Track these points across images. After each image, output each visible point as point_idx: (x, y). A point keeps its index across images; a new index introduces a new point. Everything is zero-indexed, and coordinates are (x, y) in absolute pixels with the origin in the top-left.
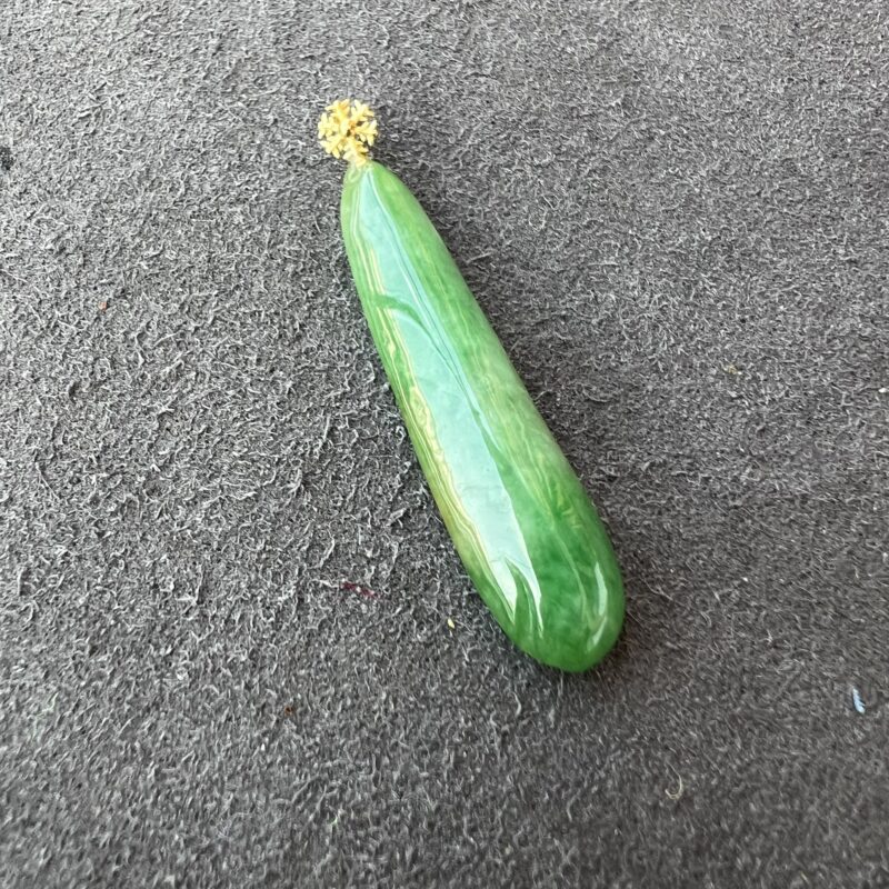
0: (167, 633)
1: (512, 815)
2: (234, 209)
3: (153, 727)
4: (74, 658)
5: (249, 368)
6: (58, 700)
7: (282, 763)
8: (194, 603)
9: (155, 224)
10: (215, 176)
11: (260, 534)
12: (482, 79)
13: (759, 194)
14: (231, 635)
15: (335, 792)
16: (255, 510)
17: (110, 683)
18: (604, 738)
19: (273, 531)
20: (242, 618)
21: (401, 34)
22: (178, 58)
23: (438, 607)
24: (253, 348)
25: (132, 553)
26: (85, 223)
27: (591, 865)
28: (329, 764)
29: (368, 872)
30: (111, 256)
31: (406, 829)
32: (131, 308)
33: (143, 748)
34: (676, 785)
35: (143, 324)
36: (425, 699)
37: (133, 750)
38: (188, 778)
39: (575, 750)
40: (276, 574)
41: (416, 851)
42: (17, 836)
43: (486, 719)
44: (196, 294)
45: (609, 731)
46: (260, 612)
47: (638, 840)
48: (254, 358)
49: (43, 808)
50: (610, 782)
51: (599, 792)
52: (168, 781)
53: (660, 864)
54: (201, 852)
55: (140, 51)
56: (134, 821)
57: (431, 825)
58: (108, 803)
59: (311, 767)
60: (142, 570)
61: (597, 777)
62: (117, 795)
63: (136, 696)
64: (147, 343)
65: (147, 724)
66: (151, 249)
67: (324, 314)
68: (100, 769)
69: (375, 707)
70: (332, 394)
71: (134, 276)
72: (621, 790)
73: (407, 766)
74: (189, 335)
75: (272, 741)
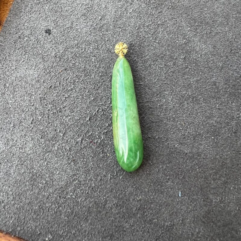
0: (55, 139)
1: (107, 192)
2: (93, 58)
3: (48, 155)
4: (37, 138)
5: (86, 93)
6: (33, 145)
7: (69, 169)
8: (62, 135)
9: (76, 56)
10: (91, 49)
11: (78, 126)
12: (155, 43)
13: (205, 88)
14: (67, 143)
15: (77, 177)
16: (78, 121)
17: (43, 145)
18: (129, 184)
19: (81, 126)
20: (70, 141)
21: (141, 27)
22: (92, 19)
23: (107, 151)
24: (88, 89)
25: (53, 122)
26: (62, 52)
27: (118, 205)
28: (78, 172)
29: (79, 192)
30: (65, 61)
31: (88, 188)
32: (66, 73)
33: (46, 158)
34: (139, 197)
35: (68, 77)
36: (99, 167)
37: (44, 158)
38: (52, 166)
39: (123, 185)
40: (79, 135)
41: (88, 192)
42: (20, 166)
43: (109, 174)
44: (80, 74)
45: (131, 184)
46: (74, 141)
47: (128, 204)
48: (87, 91)
49: (25, 163)
50: (127, 192)
51: (125, 193)
52: (48, 166)
53: (131, 209)
54: (51, 179)
55: (84, 15)
56: (41, 170)
57: (92, 189)
58: (37, 166)
59: (74, 172)
60: (54, 126)
61: (125, 191)
62: (39, 165)
63: (47, 149)
64: (67, 81)
65: (47, 154)
66: (74, 61)
67: (104, 86)
68: (37, 159)
69: (89, 165)
70: (100, 103)
71: (69, 66)
72: (129, 194)
73: (91, 177)
74: (76, 82)
75: (69, 165)
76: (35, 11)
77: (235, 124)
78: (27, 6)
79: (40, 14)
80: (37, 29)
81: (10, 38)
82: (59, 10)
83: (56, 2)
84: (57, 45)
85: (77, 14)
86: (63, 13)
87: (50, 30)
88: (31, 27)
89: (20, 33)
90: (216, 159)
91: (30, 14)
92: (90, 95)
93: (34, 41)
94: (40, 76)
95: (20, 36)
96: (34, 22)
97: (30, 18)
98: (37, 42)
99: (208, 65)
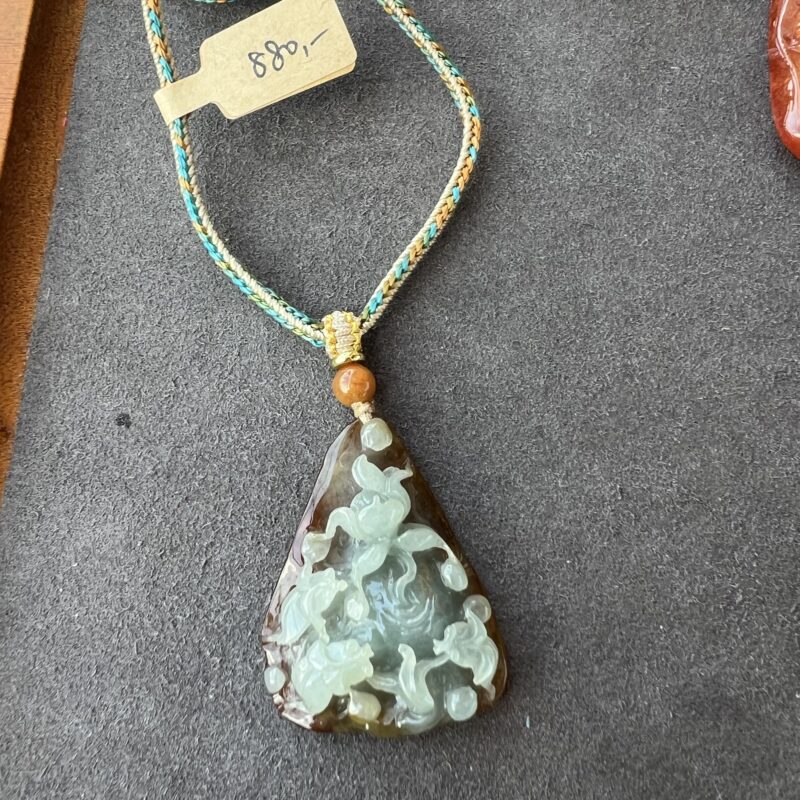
76: (80, 381)
77: (612, 513)
78: (60, 373)
79: (93, 383)
80: (97, 422)
81: (38, 462)
82: (136, 362)
84: (152, 447)
85: (180, 359)
86: (147, 366)
87: (128, 416)
88: (80, 422)
89: (58, 444)
90: (589, 610)
91: (72, 391)
92: (259, 543)
93: (97, 454)
94: (131, 534)
95: (59, 450)
96: (86, 407)
97: (74, 399)
98: (105, 454)
99: (512, 391)
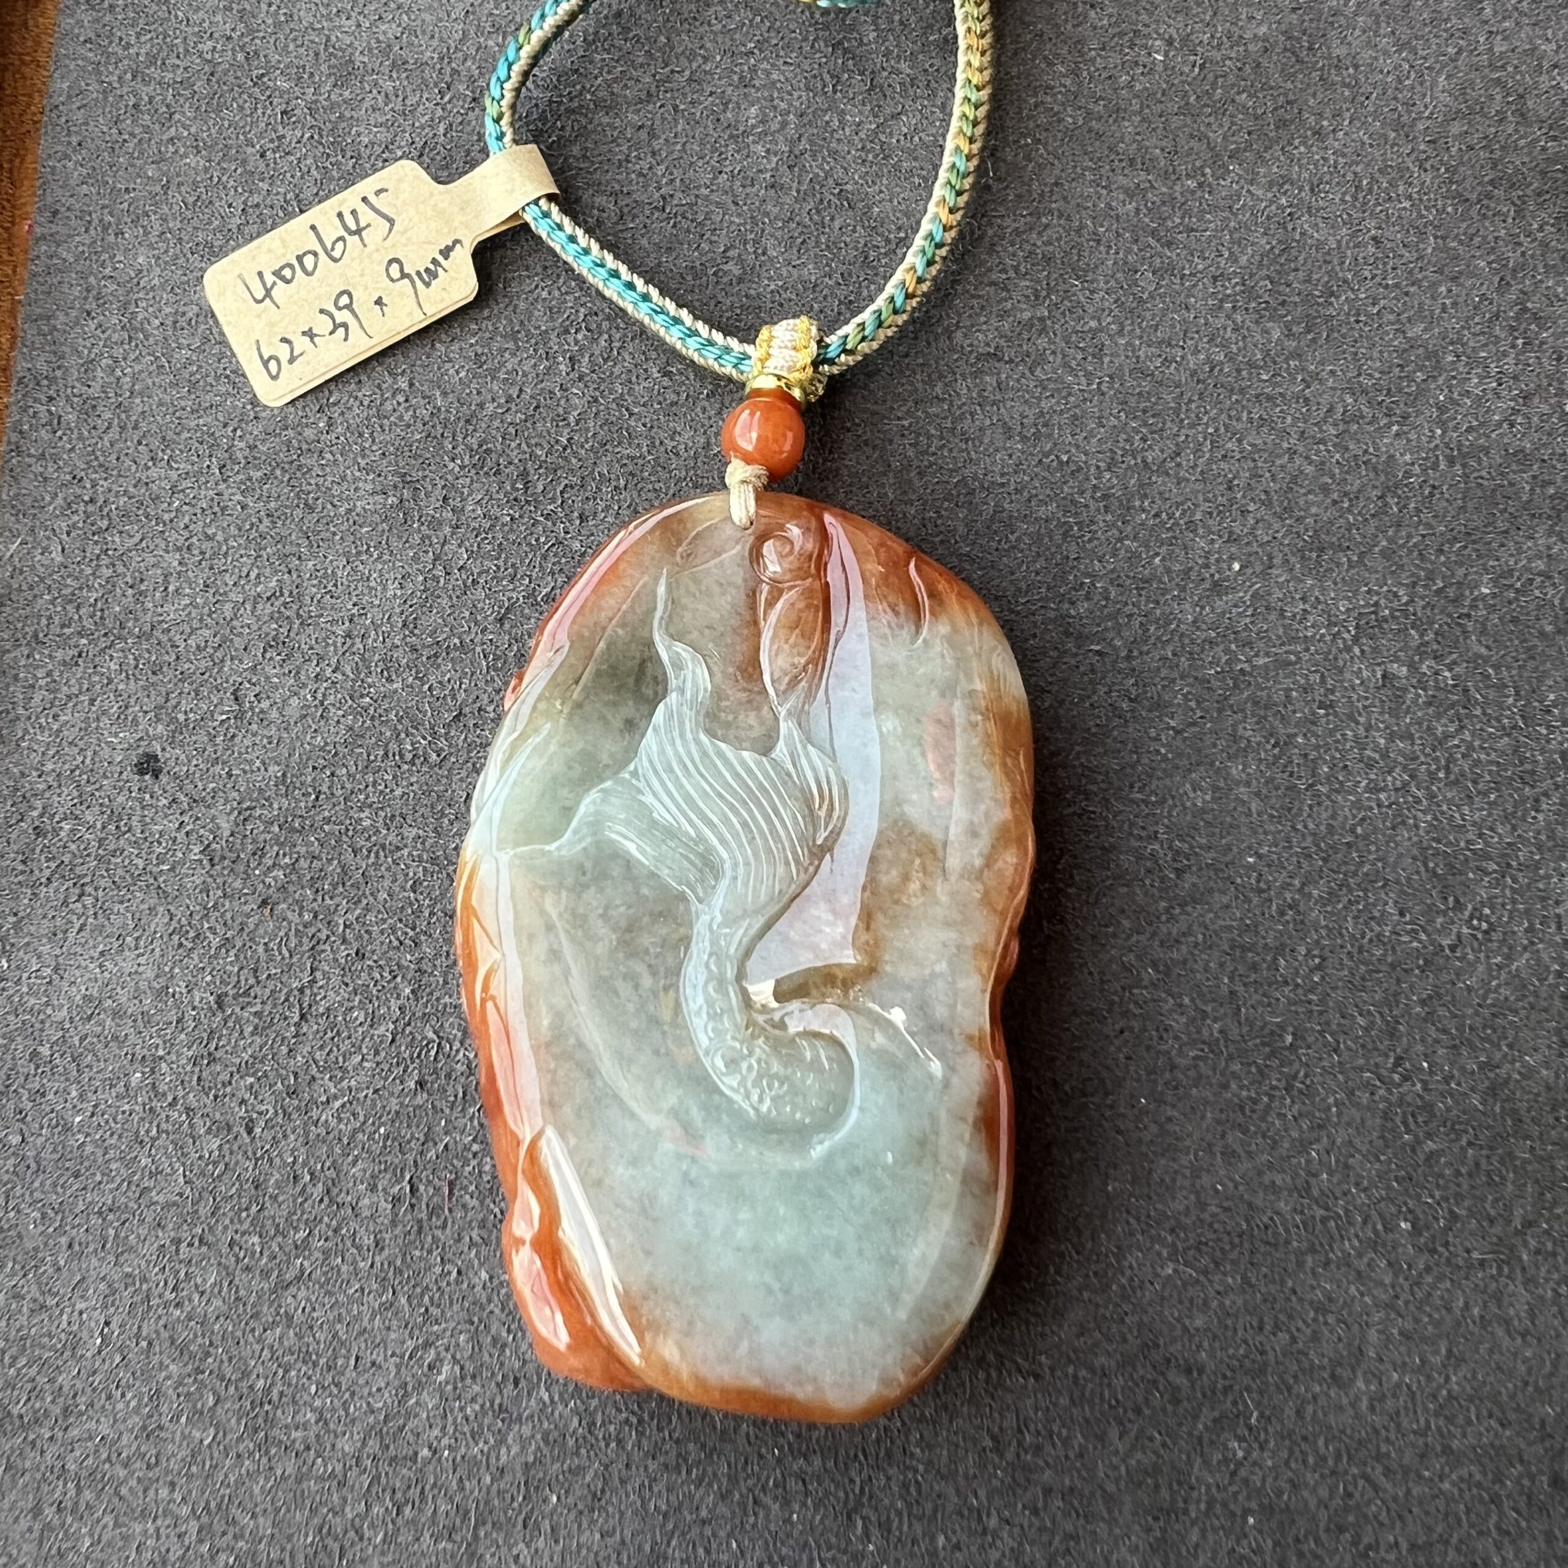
76: (69, 698)
78: (33, 686)
79: (92, 702)
80: (101, 771)
82: (166, 658)
83: (147, 628)
84: (199, 811)
85: (245, 649)
86: (186, 666)
87: (156, 758)
88: (72, 771)
89: (35, 813)
91: (55, 717)
92: (395, 977)
93: (104, 828)
94: (167, 969)
95: (37, 823)
96: (81, 744)
97: (59, 731)
98: (117, 827)
